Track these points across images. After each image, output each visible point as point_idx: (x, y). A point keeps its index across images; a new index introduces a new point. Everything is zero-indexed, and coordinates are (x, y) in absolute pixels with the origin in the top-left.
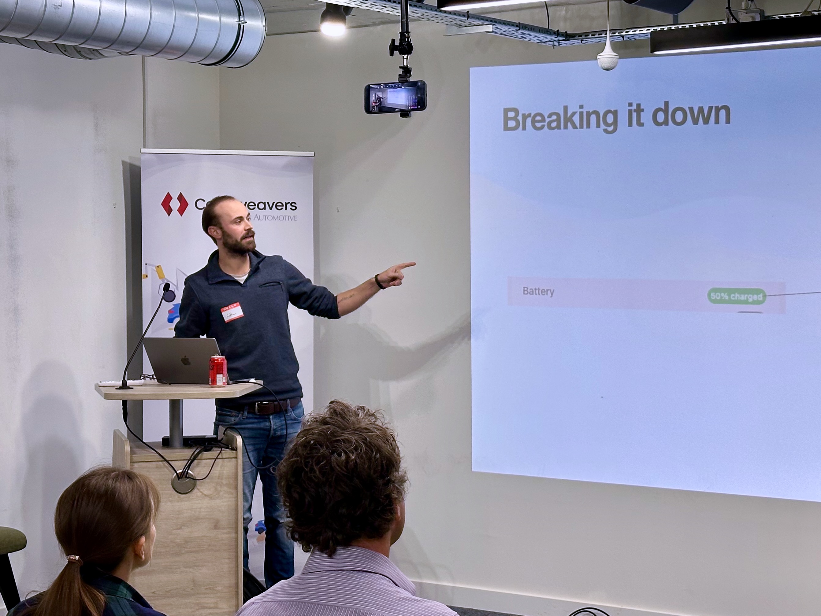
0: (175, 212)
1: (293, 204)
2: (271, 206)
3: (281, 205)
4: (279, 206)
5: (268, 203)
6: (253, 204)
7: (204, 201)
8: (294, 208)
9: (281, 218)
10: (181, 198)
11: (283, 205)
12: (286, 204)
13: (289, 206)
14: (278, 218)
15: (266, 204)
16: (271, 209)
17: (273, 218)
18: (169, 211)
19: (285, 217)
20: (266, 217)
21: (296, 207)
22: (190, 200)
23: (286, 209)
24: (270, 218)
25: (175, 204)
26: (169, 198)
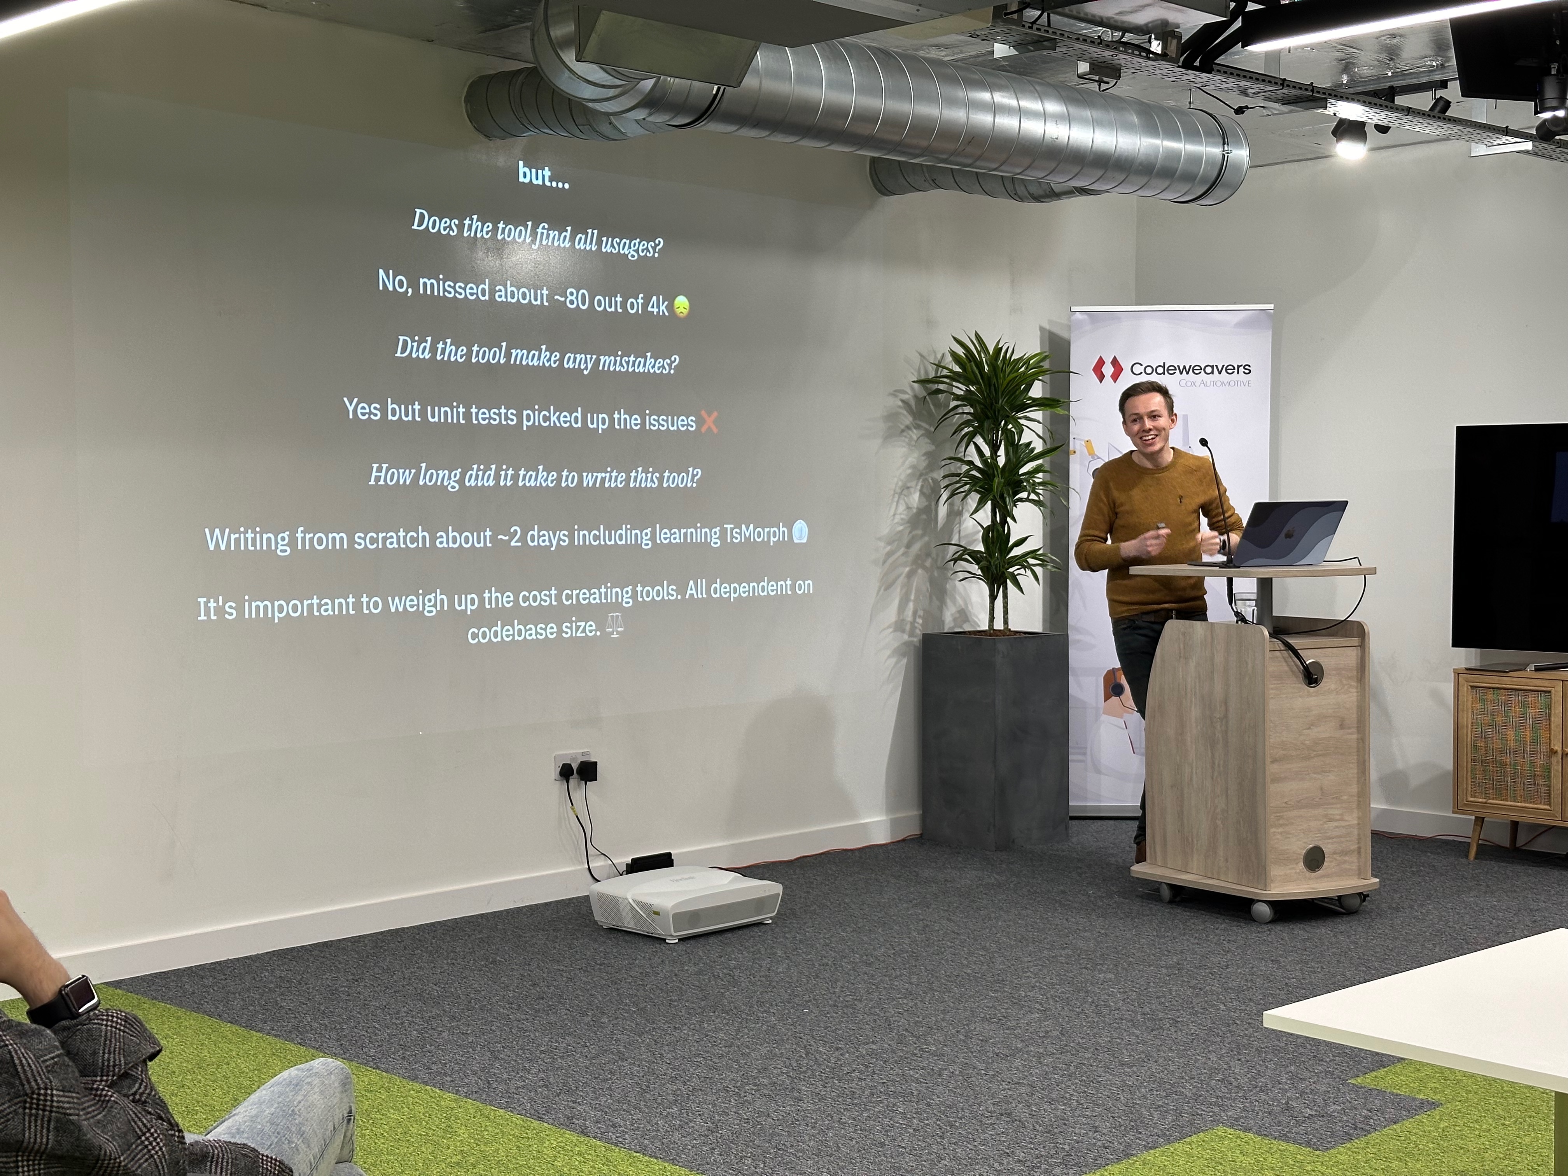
0: (1108, 378)
1: (1247, 367)
2: (1220, 370)
3: (1231, 367)
4: (1229, 369)
5: (1216, 366)
6: (1198, 368)
7: (1142, 365)
8: (1247, 371)
9: (1232, 383)
10: (1115, 362)
11: (1234, 369)
12: (1239, 367)
13: (1241, 369)
14: (1229, 383)
15: (1215, 367)
16: (1220, 373)
17: (1222, 383)
18: (1101, 377)
19: (1236, 383)
20: (1214, 383)
21: (1250, 371)
22: (1126, 365)
23: (1238, 373)
24: (1219, 384)
25: (1108, 370)
26: (1101, 363)
